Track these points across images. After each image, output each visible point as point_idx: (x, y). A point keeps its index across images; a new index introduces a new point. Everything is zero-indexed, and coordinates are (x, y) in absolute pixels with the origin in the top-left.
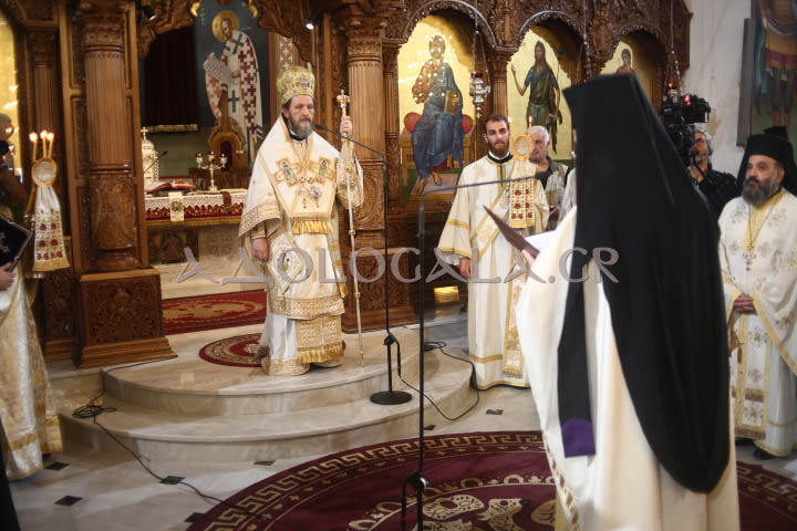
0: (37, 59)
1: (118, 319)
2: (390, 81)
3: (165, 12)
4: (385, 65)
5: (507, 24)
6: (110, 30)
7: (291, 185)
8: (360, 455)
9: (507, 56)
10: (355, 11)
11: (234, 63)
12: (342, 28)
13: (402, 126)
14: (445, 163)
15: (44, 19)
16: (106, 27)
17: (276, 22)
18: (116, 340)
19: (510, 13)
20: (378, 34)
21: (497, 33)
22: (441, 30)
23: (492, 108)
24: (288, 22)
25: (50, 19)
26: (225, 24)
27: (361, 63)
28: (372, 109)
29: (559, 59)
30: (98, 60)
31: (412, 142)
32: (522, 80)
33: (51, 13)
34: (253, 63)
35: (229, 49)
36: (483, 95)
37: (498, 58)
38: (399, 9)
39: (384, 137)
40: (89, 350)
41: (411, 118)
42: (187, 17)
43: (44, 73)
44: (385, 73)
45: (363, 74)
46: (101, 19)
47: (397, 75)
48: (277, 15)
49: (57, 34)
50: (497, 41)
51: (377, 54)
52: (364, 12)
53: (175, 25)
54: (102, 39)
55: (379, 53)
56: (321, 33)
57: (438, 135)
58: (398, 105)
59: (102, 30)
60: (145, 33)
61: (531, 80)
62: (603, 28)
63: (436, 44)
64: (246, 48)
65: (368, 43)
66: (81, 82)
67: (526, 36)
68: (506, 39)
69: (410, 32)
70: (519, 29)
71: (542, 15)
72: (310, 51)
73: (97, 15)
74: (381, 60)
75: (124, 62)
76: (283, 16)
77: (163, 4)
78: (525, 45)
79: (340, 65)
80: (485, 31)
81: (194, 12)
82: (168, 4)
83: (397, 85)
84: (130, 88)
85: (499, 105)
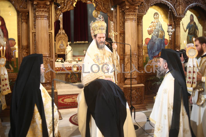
0: (22, 21)
2: (140, 27)
3: (65, 5)
4: (138, 22)
5: (181, 8)
6: (43, 11)
9: (180, 19)
10: (127, 3)
12: (123, 10)
13: (144, 43)
14: (159, 54)
15: (24, 8)
16: (42, 10)
17: (101, 8)
19: (182, 4)
20: (135, 11)
21: (177, 11)
22: (158, 10)
23: (175, 37)
24: (105, 9)
26: (96, 13)
27: (129, 21)
28: (132, 37)
29: (198, 20)
30: (39, 20)
31: (147, 48)
32: (185, 27)
33: (27, 6)
36: (172, 32)
37: (177, 20)
38: (142, 3)
39: (137, 46)
41: (147, 40)
42: (72, 7)
43: (24, 25)
44: (138, 25)
45: (130, 26)
46: (40, 8)
47: (142, 25)
48: (102, 6)
49: (29, 13)
50: (177, 14)
51: (135, 18)
52: (130, 3)
53: (68, 9)
54: (40, 14)
55: (135, 17)
56: (116, 12)
57: (156, 46)
58: (142, 35)
59: (40, 11)
60: (58, 12)
61: (189, 27)
63: (156, 15)
65: (131, 14)
66: (35, 28)
67: (187, 12)
68: (180, 13)
69: (147, 11)
70: (185, 10)
71: (193, 5)
72: (113, 17)
73: (39, 6)
74: (136, 20)
75: (49, 22)
76: (104, 6)
77: (64, 3)
78: (187, 15)
79: (122, 22)
80: (173, 11)
81: (74, 6)
82: (66, 3)
83: (142, 29)
84: (52, 30)
85: (177, 36)
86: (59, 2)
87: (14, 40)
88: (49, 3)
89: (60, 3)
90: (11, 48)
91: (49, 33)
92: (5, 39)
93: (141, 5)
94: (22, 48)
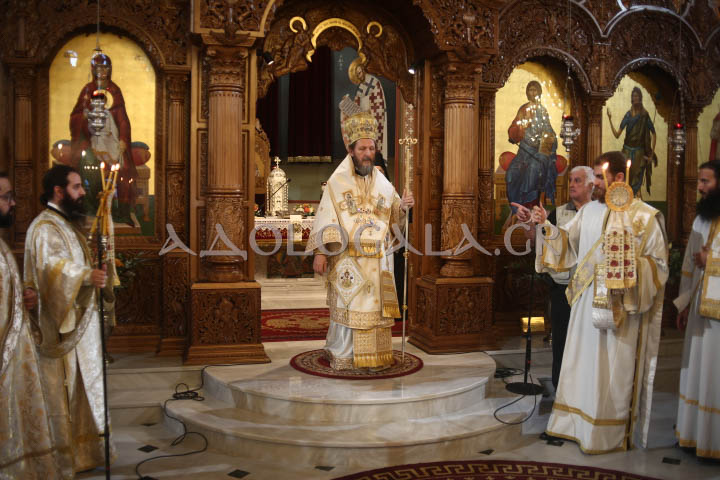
0: (172, 97)
1: (222, 324)
2: (486, 123)
3: (284, 58)
4: (481, 108)
5: (603, 70)
6: (231, 73)
7: (352, 214)
8: (413, 471)
9: (602, 101)
10: (450, 55)
11: (366, 102)
12: (441, 73)
13: (497, 164)
14: (538, 199)
15: (179, 64)
16: (227, 70)
17: (382, 68)
18: (219, 343)
19: (606, 60)
20: (473, 79)
21: (593, 79)
22: (538, 75)
23: (585, 151)
24: (393, 69)
25: (184, 63)
26: (359, 69)
27: (457, 105)
28: (464, 149)
29: (656, 104)
30: (219, 98)
33: (185, 59)
34: (382, 104)
35: (362, 91)
36: (572, 138)
37: (593, 102)
38: (493, 56)
39: (477, 174)
40: (195, 350)
41: (506, 157)
42: (302, 62)
43: (176, 108)
44: (481, 115)
45: (459, 118)
46: (223, 64)
47: (494, 117)
48: (383, 61)
49: (189, 76)
50: (592, 87)
51: (472, 96)
52: (459, 58)
53: (292, 69)
54: (223, 81)
55: (474, 96)
56: (422, 78)
57: (532, 175)
59: (224, 73)
60: (266, 76)
61: (627, 122)
62: (702, 74)
63: (533, 89)
64: (376, 91)
65: (463, 87)
66: (206, 117)
67: (622, 82)
68: (602, 84)
69: (506, 78)
70: (615, 75)
71: (639, 62)
72: (413, 93)
73: (220, 61)
74: (477, 103)
75: (244, 101)
76: (388, 62)
77: (282, 51)
78: (621, 90)
79: (438, 106)
80: (579, 77)
81: (309, 58)
82: (287, 51)
83: (493, 126)
84: (248, 123)
85: (592, 147)
86: (267, 49)
87: (144, 147)
88: (246, 54)
89: (270, 50)
90: (137, 168)
91: (243, 131)
92: (122, 142)
93: (490, 61)
94: (167, 170)
